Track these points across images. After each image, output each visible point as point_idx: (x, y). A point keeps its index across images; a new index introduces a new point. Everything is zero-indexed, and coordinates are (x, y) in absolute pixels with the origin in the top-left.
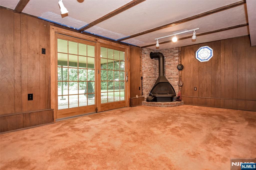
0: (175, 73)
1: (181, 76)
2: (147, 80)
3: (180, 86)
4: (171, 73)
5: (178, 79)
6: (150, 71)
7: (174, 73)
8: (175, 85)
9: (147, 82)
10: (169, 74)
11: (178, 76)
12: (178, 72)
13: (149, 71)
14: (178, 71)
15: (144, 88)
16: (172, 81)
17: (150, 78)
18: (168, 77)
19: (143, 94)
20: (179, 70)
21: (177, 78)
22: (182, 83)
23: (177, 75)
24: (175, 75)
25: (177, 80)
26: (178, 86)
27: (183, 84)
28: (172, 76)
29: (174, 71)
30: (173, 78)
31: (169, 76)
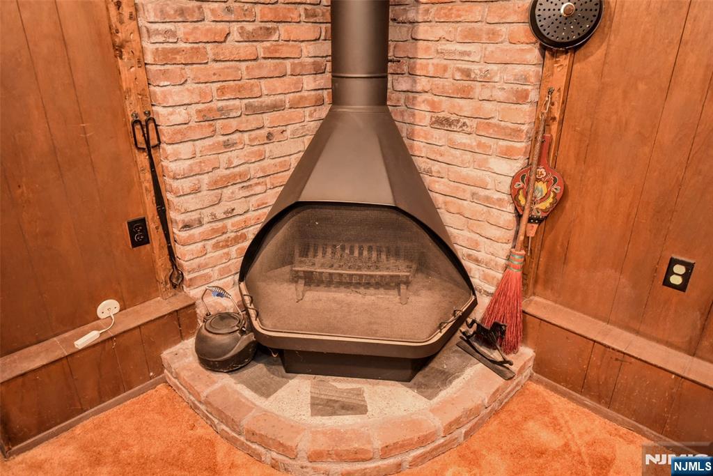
0: (504, 77)
1: (557, 115)
2: (227, 145)
3: (531, 220)
4: (467, 73)
5: (522, 145)
6: (261, 49)
7: (486, 80)
8: (487, 198)
9: (223, 158)
10: (447, 83)
11: (524, 116)
12: (532, 71)
13: (246, 49)
14: (534, 53)
15: (187, 226)
16: (468, 156)
17: (267, 118)
18: (432, 104)
19: (187, 277)
20: (551, 47)
21: (515, 134)
22: (558, 189)
23: (522, 97)
24: (499, 95)
25: (507, 154)
26: (511, 208)
27: (559, 204)
28: (466, 107)
29: (491, 47)
30: (474, 123)
31: (445, 103)
